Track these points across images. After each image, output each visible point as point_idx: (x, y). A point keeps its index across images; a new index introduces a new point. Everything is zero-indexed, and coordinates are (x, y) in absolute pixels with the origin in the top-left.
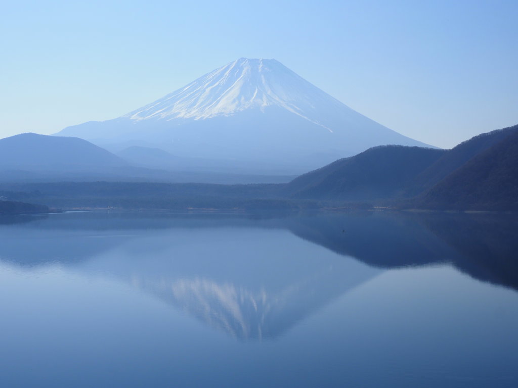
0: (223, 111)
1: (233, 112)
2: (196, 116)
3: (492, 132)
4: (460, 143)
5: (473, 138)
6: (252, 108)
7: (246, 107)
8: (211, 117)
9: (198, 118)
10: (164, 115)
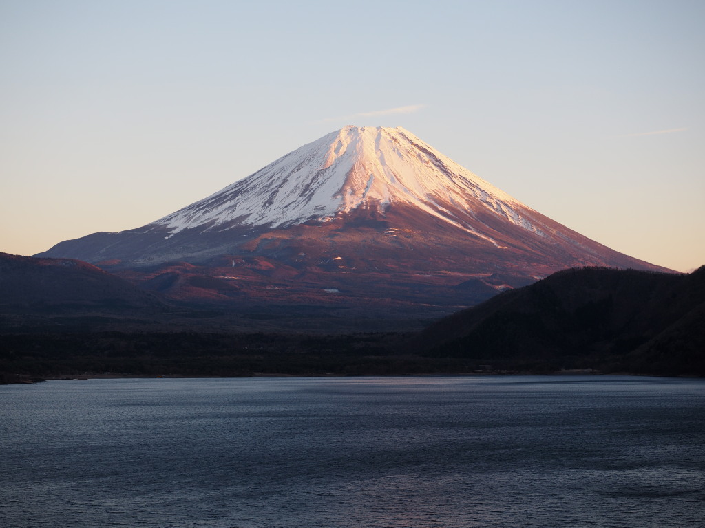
0: (316, 214)
1: (333, 215)
2: (272, 222)
6: (364, 208)
7: (354, 206)
8: (296, 223)
9: (275, 226)
10: (220, 221)
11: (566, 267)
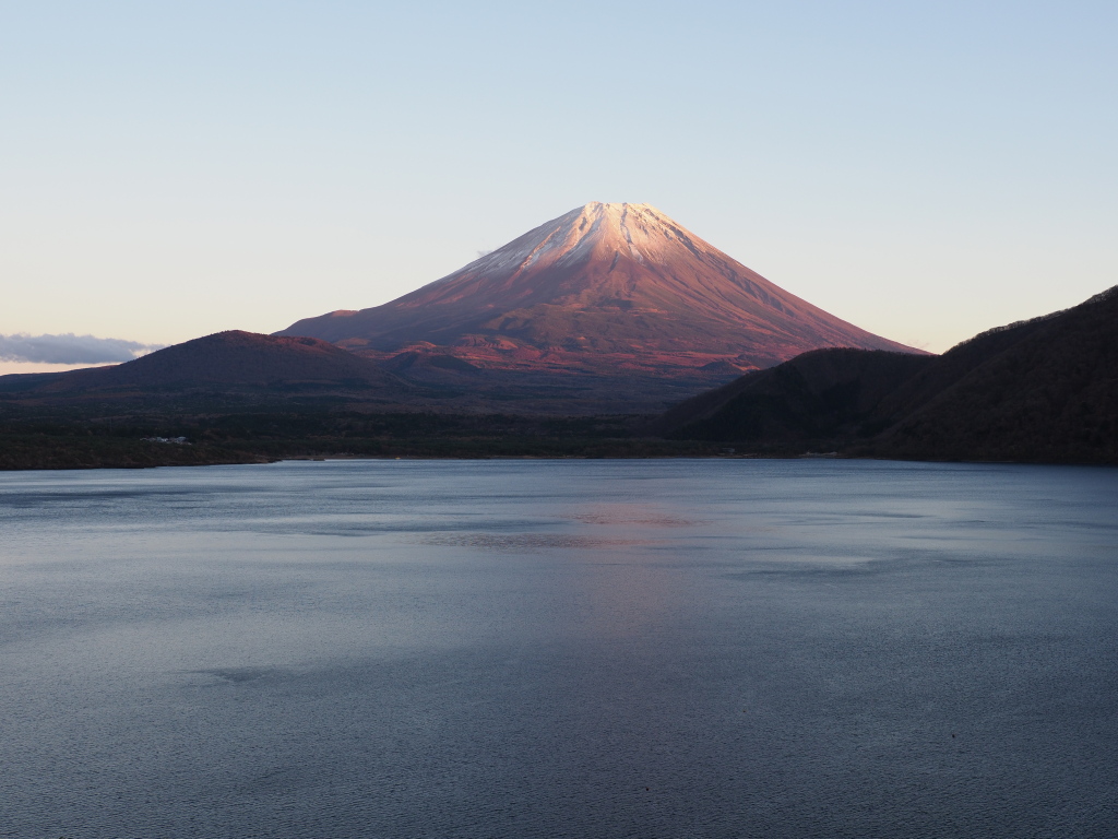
3: (1011, 325)
4: (956, 344)
5: (979, 335)
11: (815, 348)
